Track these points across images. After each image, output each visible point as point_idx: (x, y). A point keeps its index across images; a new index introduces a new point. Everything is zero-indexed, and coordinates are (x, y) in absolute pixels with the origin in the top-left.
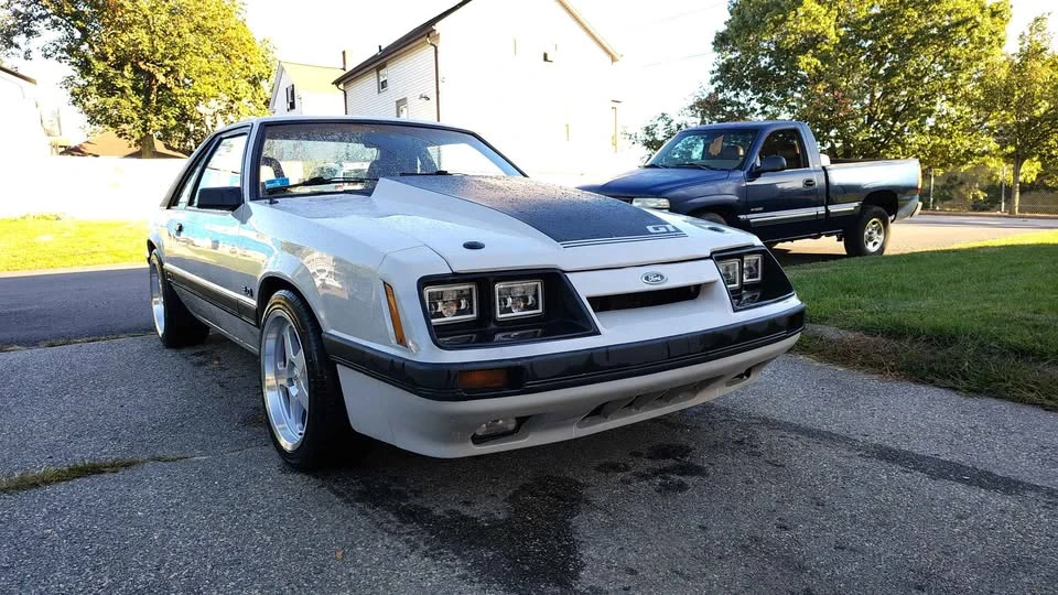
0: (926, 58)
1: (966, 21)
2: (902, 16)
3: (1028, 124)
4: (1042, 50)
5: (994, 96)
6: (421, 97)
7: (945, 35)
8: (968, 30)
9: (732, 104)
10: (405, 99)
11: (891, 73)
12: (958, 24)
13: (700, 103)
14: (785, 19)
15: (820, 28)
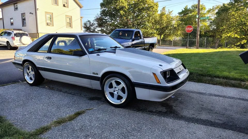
0: (145, 14)
1: (151, 7)
2: (140, 4)
3: (162, 28)
4: (165, 14)
5: (156, 22)
6: (30, 13)
7: (148, 9)
8: (152, 8)
9: (104, 19)
10: (25, 13)
11: (138, 16)
12: (150, 7)
13: (97, 19)
14: (117, 2)
15: (124, 5)
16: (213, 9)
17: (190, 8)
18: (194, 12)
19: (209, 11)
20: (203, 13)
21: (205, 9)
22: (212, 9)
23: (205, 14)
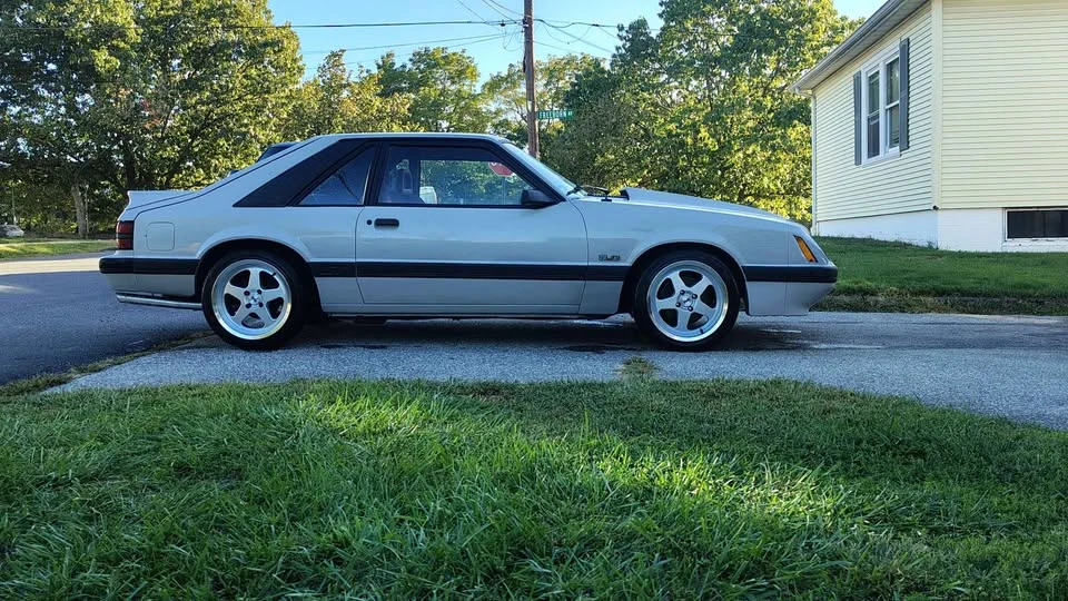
1: (271, 44)
8: (275, 53)
15: (119, 21)
16: (509, 75)
17: (404, 66)
18: (425, 84)
19: (495, 85)
20: (470, 94)
21: (474, 75)
22: (504, 73)
23: (474, 97)
